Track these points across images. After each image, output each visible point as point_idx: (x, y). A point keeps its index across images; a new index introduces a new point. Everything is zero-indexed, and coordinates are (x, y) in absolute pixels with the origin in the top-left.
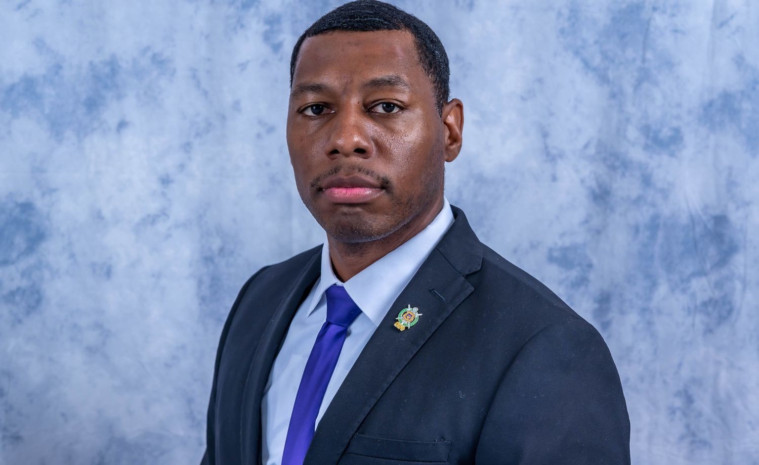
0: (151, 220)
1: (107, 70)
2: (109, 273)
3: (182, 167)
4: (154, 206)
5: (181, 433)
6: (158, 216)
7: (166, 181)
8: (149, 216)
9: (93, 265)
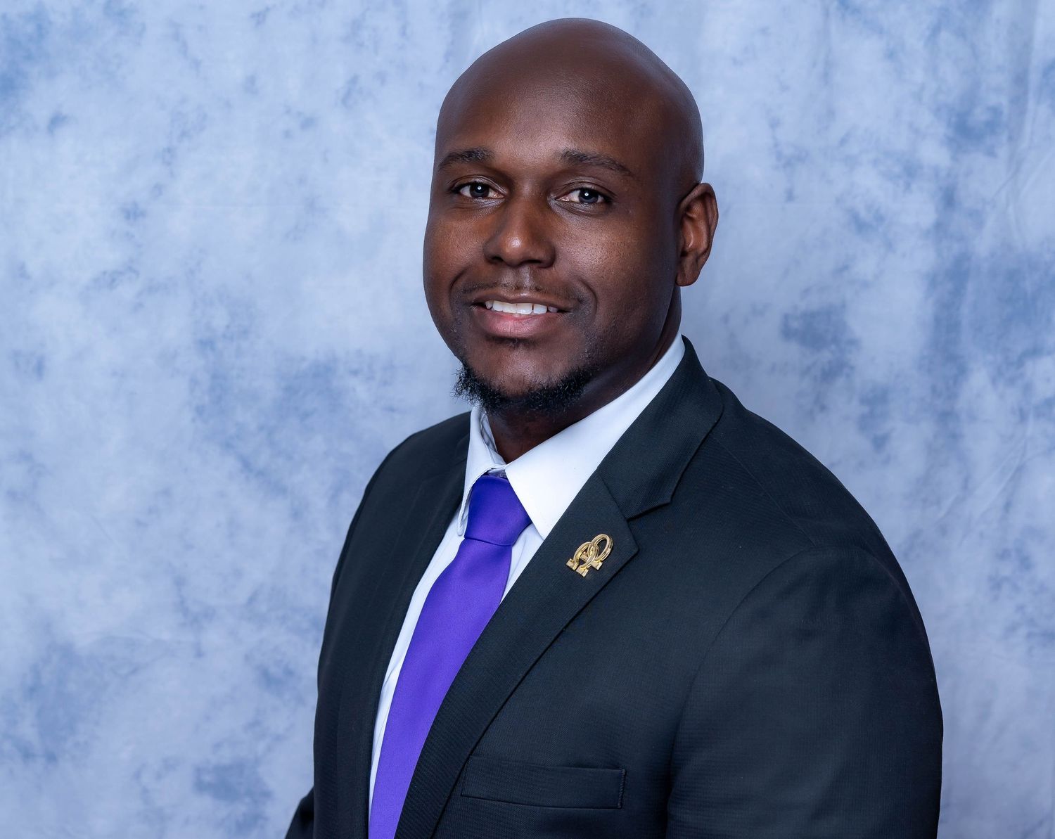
0: (110, 280)
1: (30, 28)
2: (40, 369)
3: (158, 189)
4: (111, 257)
5: (166, 636)
6: (121, 273)
7: (133, 213)
8: (105, 273)
9: (16, 354)
